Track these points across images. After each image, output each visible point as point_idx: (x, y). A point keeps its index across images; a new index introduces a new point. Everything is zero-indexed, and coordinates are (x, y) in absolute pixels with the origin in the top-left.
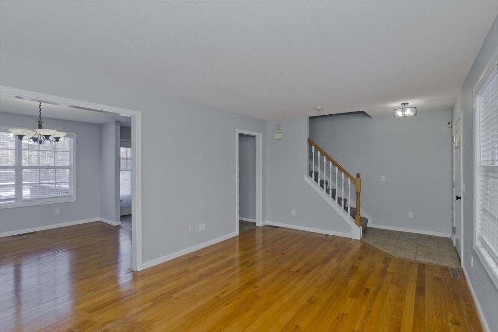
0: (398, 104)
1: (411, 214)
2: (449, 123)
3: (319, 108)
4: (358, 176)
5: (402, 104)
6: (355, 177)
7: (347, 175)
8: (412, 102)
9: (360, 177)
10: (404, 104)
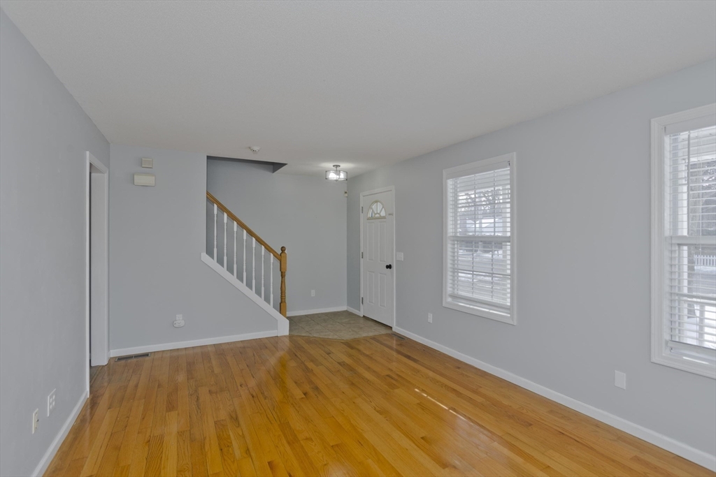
0: (330, 165)
1: (313, 293)
2: (346, 193)
3: (256, 148)
4: (283, 249)
5: (334, 166)
6: (279, 252)
7: (269, 249)
8: (344, 165)
9: (286, 251)
10: (337, 166)
